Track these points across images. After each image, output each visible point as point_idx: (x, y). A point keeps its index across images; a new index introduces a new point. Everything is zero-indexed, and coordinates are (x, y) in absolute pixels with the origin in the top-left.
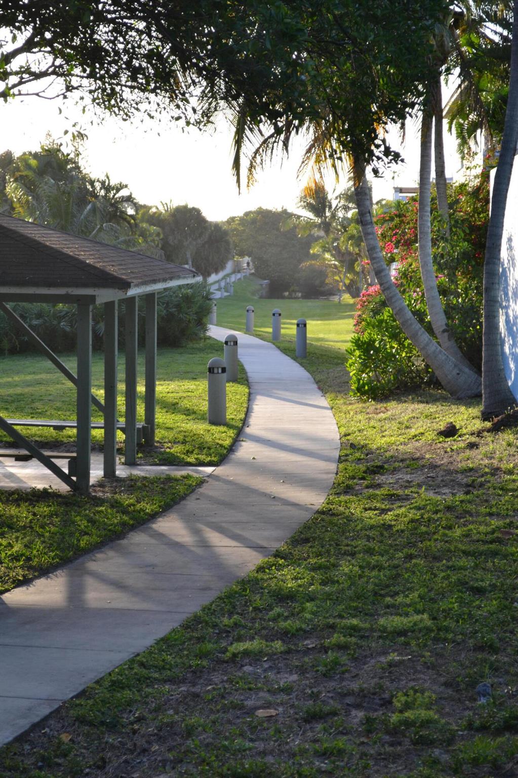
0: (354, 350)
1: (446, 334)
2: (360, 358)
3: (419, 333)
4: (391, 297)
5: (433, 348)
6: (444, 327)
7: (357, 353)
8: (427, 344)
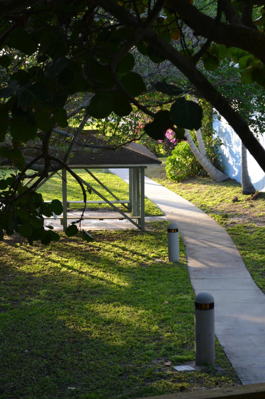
0: (169, 163)
1: (206, 157)
2: (171, 166)
3: (202, 158)
4: (192, 145)
5: (207, 164)
6: (206, 154)
7: (170, 164)
8: (205, 163)
